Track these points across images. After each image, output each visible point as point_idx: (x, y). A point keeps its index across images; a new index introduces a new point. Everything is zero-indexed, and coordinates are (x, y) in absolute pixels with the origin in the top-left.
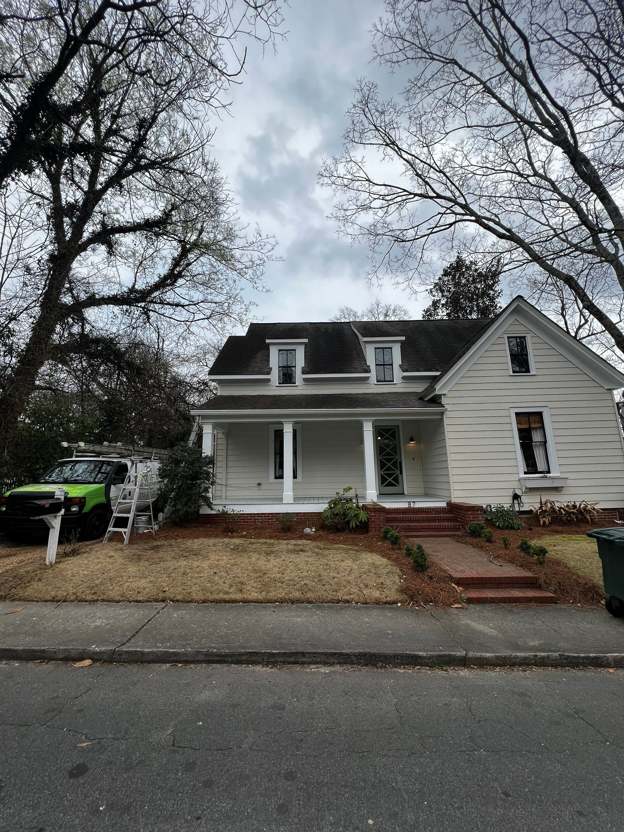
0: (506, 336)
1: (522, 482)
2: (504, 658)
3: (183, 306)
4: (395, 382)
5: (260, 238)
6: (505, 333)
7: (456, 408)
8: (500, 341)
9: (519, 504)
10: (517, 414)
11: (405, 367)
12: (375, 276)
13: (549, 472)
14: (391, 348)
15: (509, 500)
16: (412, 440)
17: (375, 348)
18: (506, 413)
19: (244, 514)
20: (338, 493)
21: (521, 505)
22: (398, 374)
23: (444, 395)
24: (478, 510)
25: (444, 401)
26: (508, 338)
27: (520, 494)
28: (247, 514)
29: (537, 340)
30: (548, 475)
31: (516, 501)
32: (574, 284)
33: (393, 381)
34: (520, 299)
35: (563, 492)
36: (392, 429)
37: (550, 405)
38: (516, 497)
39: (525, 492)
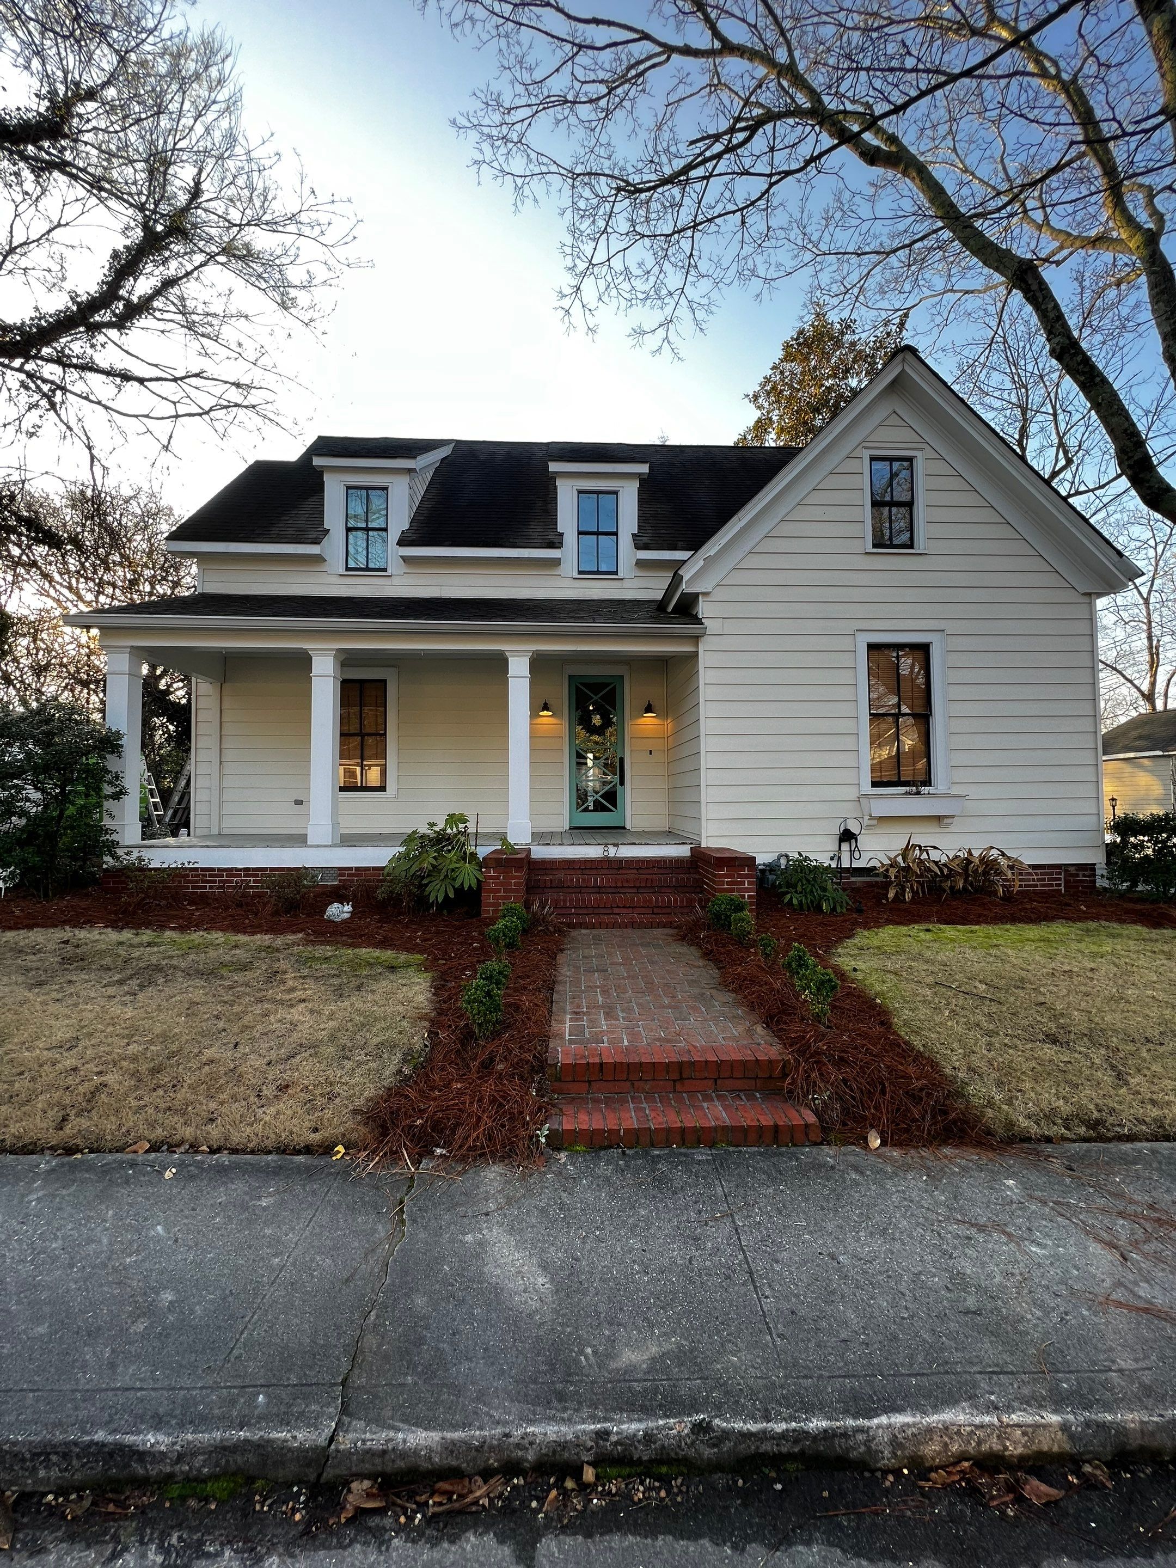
0: (866, 454)
1: (863, 801)
2: (478, 1449)
3: (141, 381)
4: (621, 575)
5: (312, 201)
6: (863, 445)
7: (730, 627)
8: (852, 465)
9: (852, 852)
10: (872, 647)
11: (645, 540)
12: (577, 302)
13: (928, 783)
14: (616, 493)
15: (832, 845)
16: (649, 709)
17: (580, 492)
18: (847, 643)
19: (196, 869)
20: (432, 825)
21: (857, 855)
22: (627, 553)
23: (706, 594)
24: (742, 867)
25: (704, 609)
26: (873, 459)
27: (855, 830)
28: (203, 869)
29: (942, 468)
30: (925, 790)
31: (845, 847)
32: (1035, 287)
33: (616, 573)
34: (909, 356)
35: (952, 828)
36: (608, 685)
37: (950, 627)
38: (847, 836)
39: (869, 827)
